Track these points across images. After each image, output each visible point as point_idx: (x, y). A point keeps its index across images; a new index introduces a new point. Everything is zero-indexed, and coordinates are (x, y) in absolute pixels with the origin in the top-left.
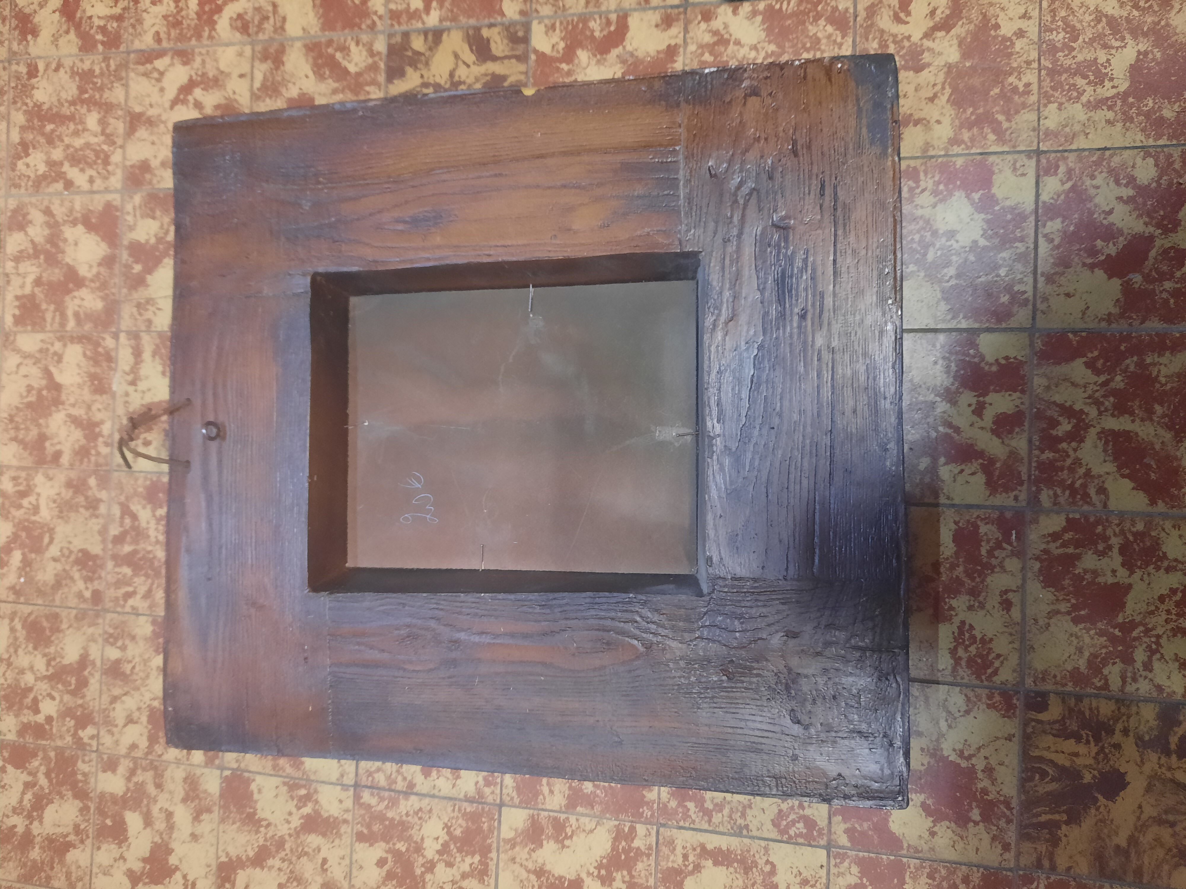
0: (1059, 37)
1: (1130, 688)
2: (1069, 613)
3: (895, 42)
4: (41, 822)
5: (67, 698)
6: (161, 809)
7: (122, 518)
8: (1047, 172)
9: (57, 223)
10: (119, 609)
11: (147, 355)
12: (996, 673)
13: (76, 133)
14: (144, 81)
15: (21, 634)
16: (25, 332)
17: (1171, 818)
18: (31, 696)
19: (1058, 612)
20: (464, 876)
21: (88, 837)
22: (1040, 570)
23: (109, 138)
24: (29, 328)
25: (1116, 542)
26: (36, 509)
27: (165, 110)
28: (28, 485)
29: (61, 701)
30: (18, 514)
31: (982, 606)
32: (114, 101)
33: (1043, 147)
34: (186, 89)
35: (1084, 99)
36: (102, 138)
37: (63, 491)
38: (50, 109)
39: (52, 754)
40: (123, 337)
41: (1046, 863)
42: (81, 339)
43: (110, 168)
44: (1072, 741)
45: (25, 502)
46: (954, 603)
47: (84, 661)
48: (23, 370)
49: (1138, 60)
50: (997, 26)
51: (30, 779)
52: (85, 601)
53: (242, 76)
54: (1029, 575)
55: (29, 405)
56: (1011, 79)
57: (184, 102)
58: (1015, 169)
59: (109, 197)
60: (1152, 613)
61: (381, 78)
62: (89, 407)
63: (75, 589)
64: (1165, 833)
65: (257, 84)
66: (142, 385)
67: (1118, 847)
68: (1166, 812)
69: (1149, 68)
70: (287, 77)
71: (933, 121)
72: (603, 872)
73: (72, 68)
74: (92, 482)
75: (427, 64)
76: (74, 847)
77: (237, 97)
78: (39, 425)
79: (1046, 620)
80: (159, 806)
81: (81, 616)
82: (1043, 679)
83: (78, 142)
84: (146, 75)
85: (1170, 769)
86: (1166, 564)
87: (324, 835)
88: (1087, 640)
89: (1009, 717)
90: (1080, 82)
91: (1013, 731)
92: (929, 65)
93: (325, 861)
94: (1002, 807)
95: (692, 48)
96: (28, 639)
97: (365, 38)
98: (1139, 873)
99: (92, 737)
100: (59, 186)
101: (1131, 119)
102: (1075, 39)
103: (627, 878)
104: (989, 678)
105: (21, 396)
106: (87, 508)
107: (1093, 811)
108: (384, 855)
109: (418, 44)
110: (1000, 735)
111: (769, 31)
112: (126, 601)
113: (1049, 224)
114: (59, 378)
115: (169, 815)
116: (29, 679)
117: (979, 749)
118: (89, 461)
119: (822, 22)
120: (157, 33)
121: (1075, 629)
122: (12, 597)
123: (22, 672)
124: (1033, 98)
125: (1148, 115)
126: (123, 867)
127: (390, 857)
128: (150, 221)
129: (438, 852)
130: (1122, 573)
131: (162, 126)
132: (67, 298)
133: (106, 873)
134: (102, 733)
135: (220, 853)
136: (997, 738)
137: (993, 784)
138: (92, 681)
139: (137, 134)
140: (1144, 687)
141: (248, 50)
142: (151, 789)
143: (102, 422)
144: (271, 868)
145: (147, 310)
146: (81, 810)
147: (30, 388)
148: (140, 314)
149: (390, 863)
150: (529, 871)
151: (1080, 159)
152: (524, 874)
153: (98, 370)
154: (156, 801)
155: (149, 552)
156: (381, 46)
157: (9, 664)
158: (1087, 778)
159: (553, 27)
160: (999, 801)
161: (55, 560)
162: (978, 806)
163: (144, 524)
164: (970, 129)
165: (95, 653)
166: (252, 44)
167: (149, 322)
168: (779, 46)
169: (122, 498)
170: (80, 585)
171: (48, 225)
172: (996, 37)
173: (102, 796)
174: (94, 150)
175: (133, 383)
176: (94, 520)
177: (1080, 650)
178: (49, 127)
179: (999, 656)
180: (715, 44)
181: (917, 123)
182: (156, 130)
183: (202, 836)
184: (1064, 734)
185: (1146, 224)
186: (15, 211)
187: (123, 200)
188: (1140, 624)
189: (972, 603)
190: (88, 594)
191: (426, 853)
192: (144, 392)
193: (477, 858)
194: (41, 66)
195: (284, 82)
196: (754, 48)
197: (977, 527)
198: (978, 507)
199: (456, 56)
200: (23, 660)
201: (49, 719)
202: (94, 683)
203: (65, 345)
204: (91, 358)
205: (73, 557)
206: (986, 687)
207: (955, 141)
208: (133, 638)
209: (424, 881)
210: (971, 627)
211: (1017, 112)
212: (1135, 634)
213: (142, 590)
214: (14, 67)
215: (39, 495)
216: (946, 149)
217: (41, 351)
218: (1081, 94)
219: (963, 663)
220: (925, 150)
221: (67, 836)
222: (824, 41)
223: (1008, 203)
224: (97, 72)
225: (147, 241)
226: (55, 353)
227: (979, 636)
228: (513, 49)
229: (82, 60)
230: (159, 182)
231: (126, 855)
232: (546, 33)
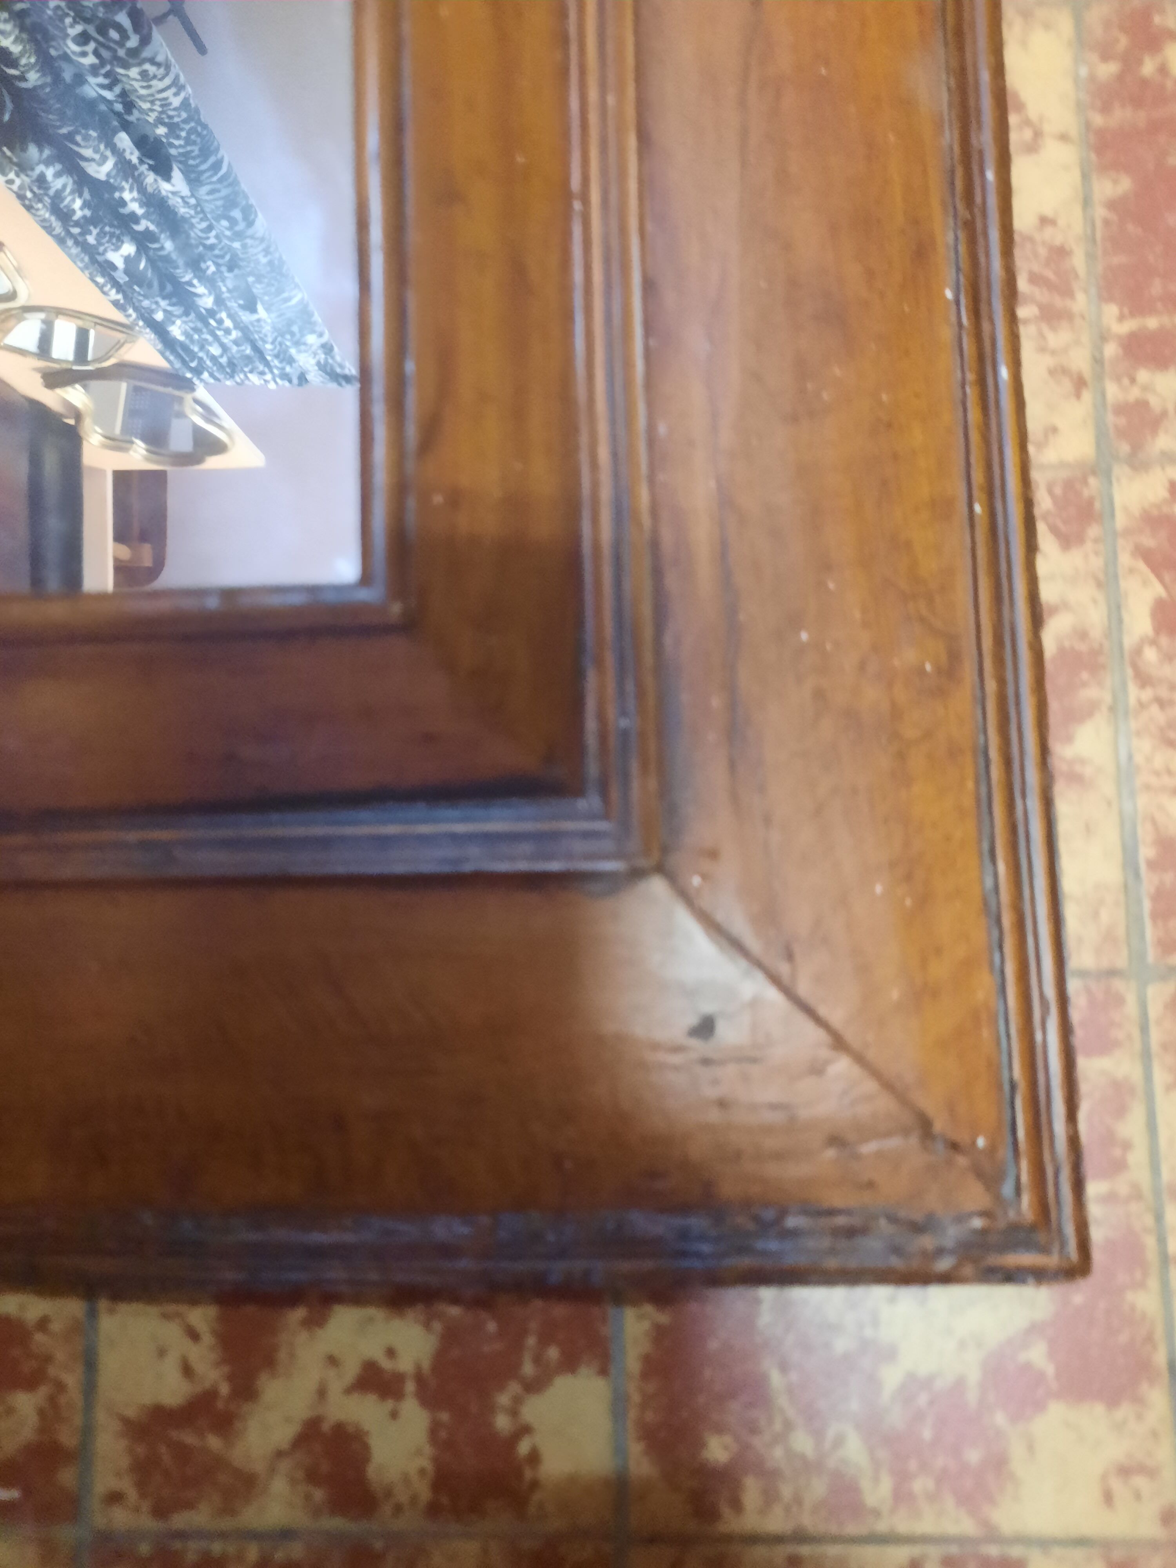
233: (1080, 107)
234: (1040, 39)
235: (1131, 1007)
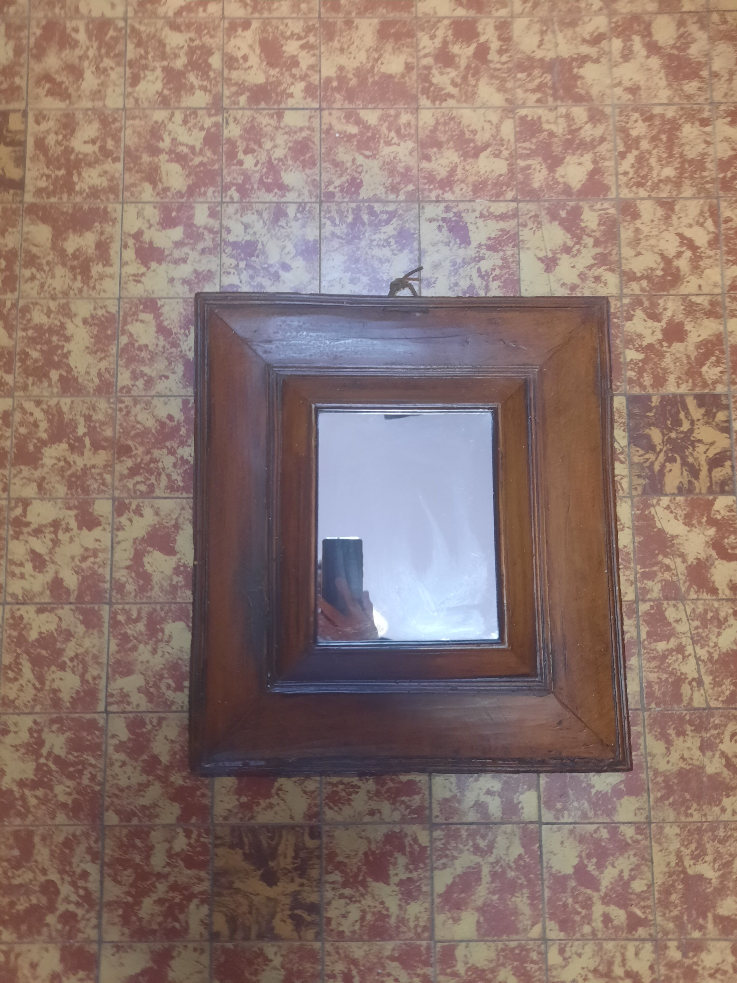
0: (721, 833)
1: (328, 886)
2: (370, 849)
3: (719, 733)
4: (168, 161)
5: (257, 176)
6: (188, 254)
7: (387, 212)
8: (637, 828)
9: (594, 147)
10: (323, 214)
11: (502, 225)
12: (331, 808)
13: (660, 160)
14: (697, 211)
15: (300, 136)
16: (515, 127)
17: (254, 911)
18: (256, 147)
19: (370, 842)
20: (169, 476)
21: (162, 198)
22: (395, 832)
23: (656, 186)
24: (518, 129)
25: (415, 875)
26: (388, 143)
27: (676, 229)
28: (405, 136)
29: (255, 172)
30: (384, 129)
31: (370, 798)
32: (683, 189)
33: (653, 825)
34: (690, 244)
35: (683, 849)
36: (656, 180)
37: (403, 164)
38: (678, 138)
39: (216, 167)
40: (514, 205)
41: (219, 842)
42: (511, 171)
43: (634, 188)
44: (293, 854)
45: (393, 134)
46: (371, 782)
47: (283, 188)
48: (487, 126)
49: (706, 879)
50: (728, 796)
51: (197, 149)
52: (327, 187)
53: (700, 286)
54: (391, 826)
55: (462, 133)
56: (695, 806)
57: (682, 244)
58: (639, 809)
59: (613, 189)
60: (374, 898)
61: (697, 391)
62: (463, 182)
63: (334, 178)
64: (244, 909)
65: (694, 299)
66: (480, 222)
67: (233, 882)
68: (257, 909)
69: (701, 885)
70: (699, 321)
71: (668, 758)
72: (183, 569)
73: (706, 154)
74: (411, 187)
75: (707, 423)
76: (154, 188)
77: (685, 284)
78: (448, 142)
79: (364, 837)
80: (190, 252)
81: (316, 184)
82: (329, 836)
83: (653, 161)
84: (702, 213)
85: (283, 910)
86: (403, 904)
87: (184, 376)
88: (355, 861)
89: (304, 817)
90: (693, 846)
91: (296, 819)
92: (704, 755)
93: (167, 377)
94: (250, 815)
95: (716, 604)
96: (296, 142)
97: (725, 377)
98: (219, 895)
99: (231, 197)
100: (621, 148)
101: (670, 876)
102: (720, 842)
103: (179, 584)
104: (327, 804)
105: (468, 126)
106: (391, 184)
107: (252, 868)
108: (176, 420)
109: (721, 416)
110: (293, 812)
111: (727, 654)
112: (329, 219)
113: (606, 830)
114: (483, 155)
115: (184, 260)
116: (268, 145)
117: (283, 800)
118: (425, 184)
119: (732, 688)
120: (731, 220)
121: (361, 854)
122: (324, 127)
123: (272, 139)
124: (683, 819)
125: (672, 886)
126: (144, 227)
127: (175, 423)
128: (597, 222)
129: (182, 457)
130: (396, 880)
131: (664, 227)
132: (540, 159)
133: (139, 214)
134: (236, 205)
135: (163, 300)
136: (291, 810)
137: (263, 809)
138: (271, 195)
139: (658, 208)
140: (329, 894)
141: (718, 291)
142: (200, 246)
143: (453, 193)
144: (157, 338)
145: (534, 223)
146: (179, 192)
147: (474, 132)
148: (530, 218)
149: (171, 424)
150: (177, 519)
151: (646, 847)
152: (174, 516)
153: (489, 187)
154: (193, 249)
155: (364, 234)
156: (720, 389)
157: (277, 128)
158: (272, 864)
159: (731, 511)
160: (253, 813)
161: (354, 160)
162: (249, 800)
163: (383, 229)
164: (664, 781)
165: (291, 196)
166: (722, 294)
167: (525, 226)
168: (717, 661)
169: (400, 212)
170: (337, 182)
171: (593, 140)
172: (721, 795)
173: (192, 208)
174: (647, 175)
175: (482, 216)
176: (384, 190)
177: (348, 857)
178: (664, 137)
179: (340, 809)
180: (719, 620)
181: (668, 749)
182: (662, 222)
183: (172, 286)
184: (298, 849)
185: (607, 887)
186: (602, 113)
187: (611, 199)
188: (367, 891)
189: (372, 792)
190: (331, 188)
191: (180, 448)
192: (475, 224)
193: (181, 484)
194: (708, 129)
195: (695, 319)
196: (716, 645)
197: (418, 793)
198: (430, 794)
199: (712, 444)
200: (281, 139)
201: (241, 163)
202: (270, 197)
203: (506, 159)
204: (498, 180)
205: (357, 175)
206: (321, 802)
207: (656, 772)
208: (304, 226)
209: (161, 448)
210: (357, 792)
211: (675, 810)
212: (360, 888)
213: (338, 231)
214: (707, 107)
215: (399, 145)
216: (651, 767)
217: (502, 140)
218: (686, 847)
219: (335, 789)
220: (650, 754)
221: (161, 181)
222: (720, 689)
223: (618, 806)
224: (705, 174)
225: (582, 220)
226: (501, 152)
227: (351, 797)
228: (716, 483)
229: (712, 161)
230: (624, 227)
231: (153, 229)
232: (727, 506)
233: (632, 520)
234: (624, 505)
235: (641, 717)
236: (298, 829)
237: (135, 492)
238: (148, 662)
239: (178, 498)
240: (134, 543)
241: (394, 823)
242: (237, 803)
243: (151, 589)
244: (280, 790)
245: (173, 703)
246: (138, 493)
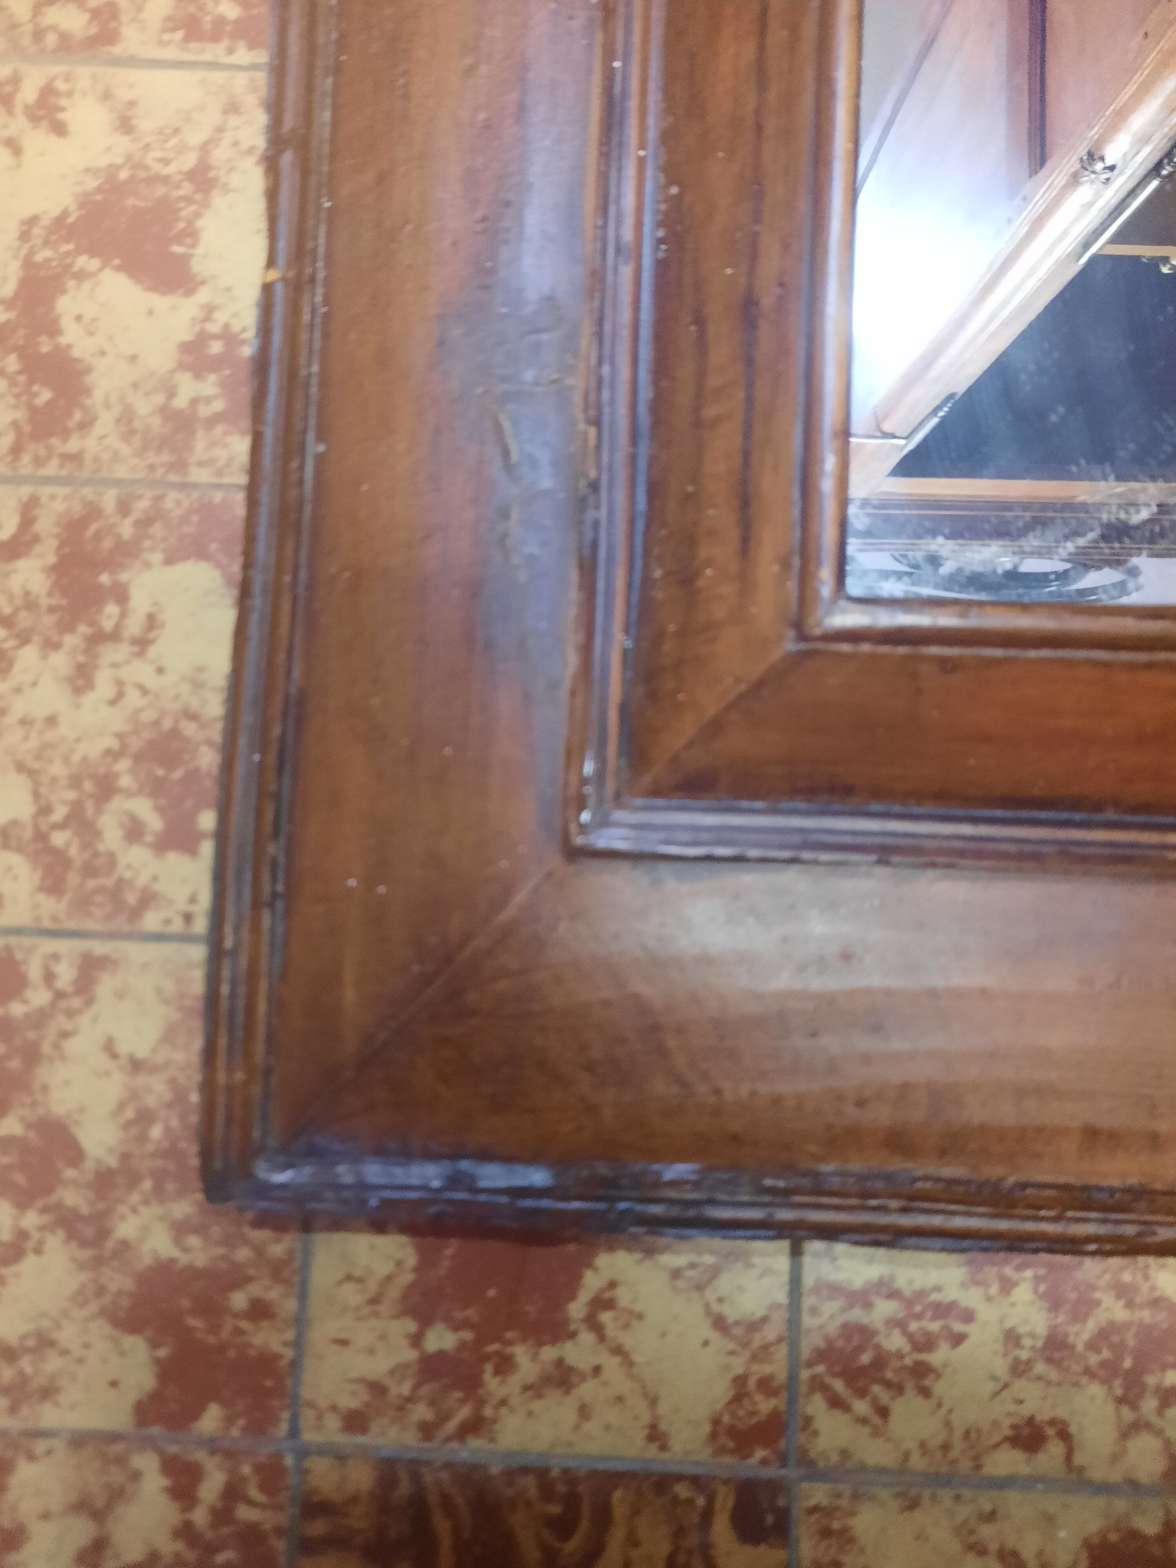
12: (836, 1403)
22: (1137, 1535)
41: (318, 1528)
46: (1023, 1293)
54: (1121, 1505)
72: (216, 348)
79: (993, 1547)
82: (826, 1533)
89: (713, 1436)
91: (677, 1446)
94: (464, 1413)
103: (204, 411)
104: (818, 1385)
110: (663, 1408)
117: (619, 1351)
136: (653, 1402)
137: (526, 1388)
150: (205, 148)
152: (195, 137)
160: (481, 1403)
162: (463, 1346)
179: (883, 1412)
189: (1027, 1342)
193: (231, 12)
206: (793, 1377)
210: (958, 1339)
219: (857, 1315)
227: (935, 1358)
236: (682, 1490)
237: (38, 34)
238: (52, 721)
239: (213, 66)
240: (24, 236)
241: (1133, 1487)
242: (410, 1355)
243: (85, 426)
244: (609, 1305)
245: (148, 899)
246: (51, 40)
